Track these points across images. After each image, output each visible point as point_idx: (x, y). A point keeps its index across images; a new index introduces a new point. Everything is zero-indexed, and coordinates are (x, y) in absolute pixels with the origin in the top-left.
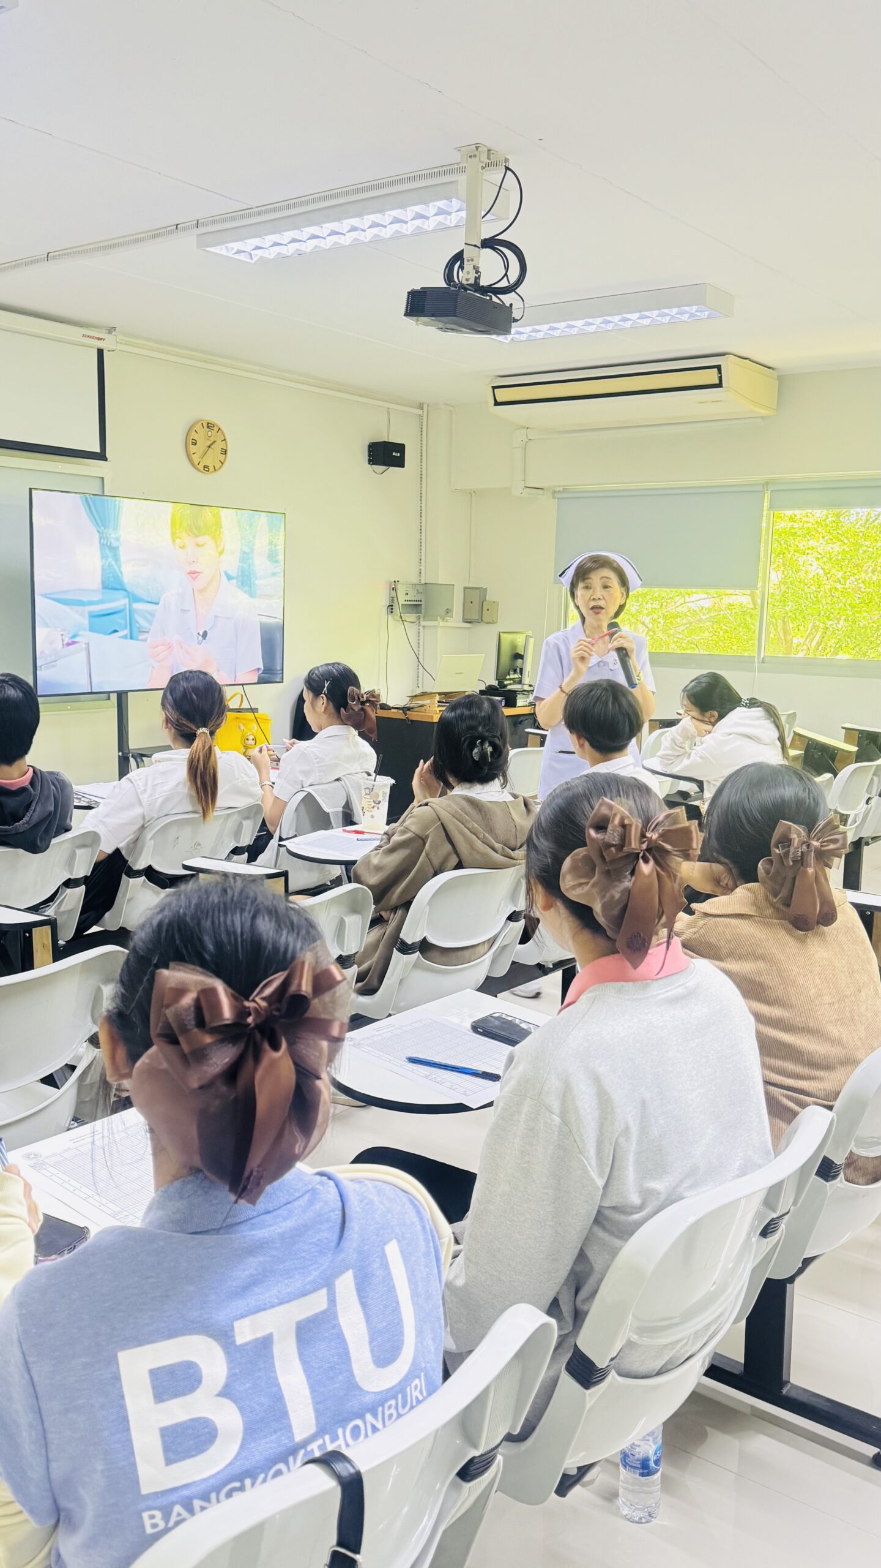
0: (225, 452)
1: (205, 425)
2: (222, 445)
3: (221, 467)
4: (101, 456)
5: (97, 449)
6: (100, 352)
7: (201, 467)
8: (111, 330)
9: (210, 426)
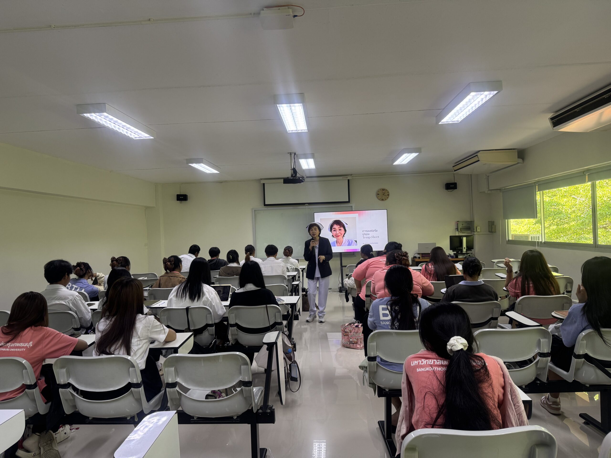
0: (388, 195)
1: (382, 190)
2: (387, 194)
3: (387, 199)
4: (349, 202)
5: (348, 201)
6: (349, 180)
7: (381, 199)
8: (351, 175)
9: (383, 190)
